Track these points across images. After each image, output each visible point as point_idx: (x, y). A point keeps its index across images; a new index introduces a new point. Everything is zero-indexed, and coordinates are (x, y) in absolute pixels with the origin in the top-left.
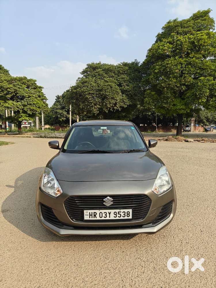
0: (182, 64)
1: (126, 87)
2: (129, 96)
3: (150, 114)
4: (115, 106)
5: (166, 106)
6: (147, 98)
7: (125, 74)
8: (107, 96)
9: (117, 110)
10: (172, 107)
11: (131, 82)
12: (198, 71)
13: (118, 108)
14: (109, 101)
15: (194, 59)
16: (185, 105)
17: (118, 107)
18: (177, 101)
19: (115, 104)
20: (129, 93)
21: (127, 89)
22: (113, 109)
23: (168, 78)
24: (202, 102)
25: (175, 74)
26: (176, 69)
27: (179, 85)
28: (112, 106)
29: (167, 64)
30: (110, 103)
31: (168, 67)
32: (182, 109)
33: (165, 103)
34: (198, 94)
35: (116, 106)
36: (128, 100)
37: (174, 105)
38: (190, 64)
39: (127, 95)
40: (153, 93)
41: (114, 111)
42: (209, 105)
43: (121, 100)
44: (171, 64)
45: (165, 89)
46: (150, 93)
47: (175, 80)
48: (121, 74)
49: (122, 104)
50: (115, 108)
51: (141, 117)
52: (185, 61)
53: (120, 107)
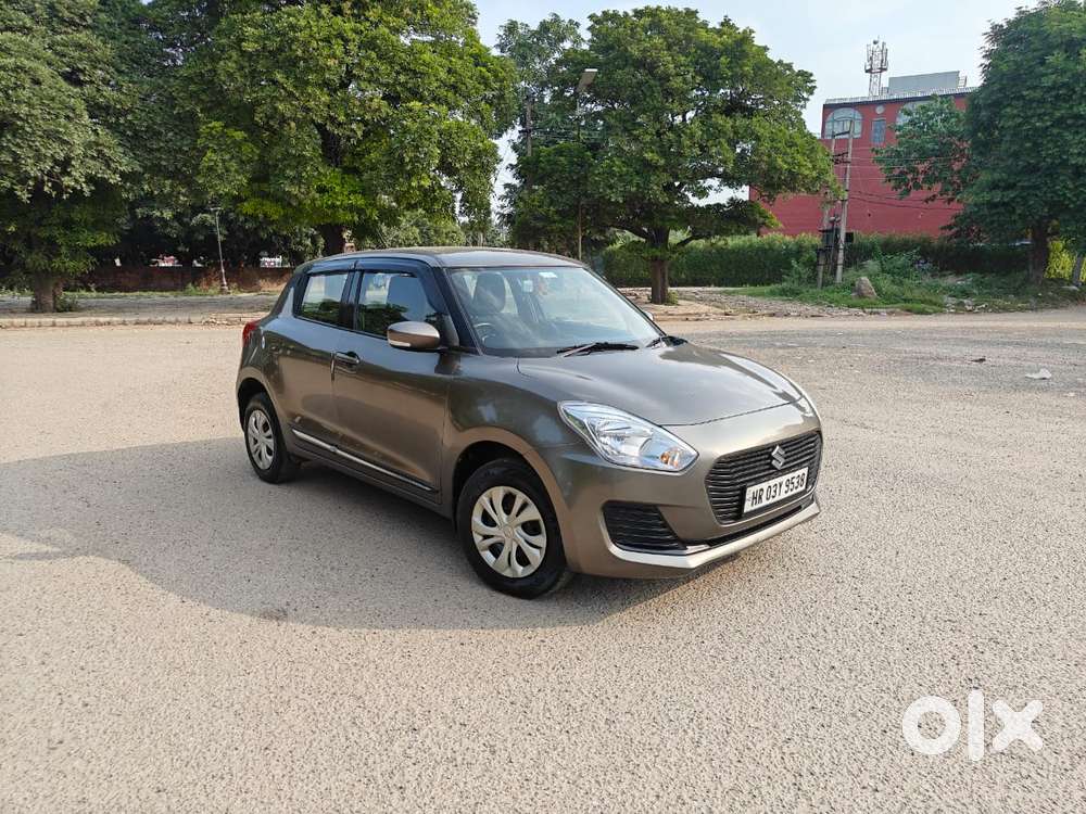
0: (346, 41)
1: (107, 91)
2: (123, 134)
3: (168, 214)
4: (65, 173)
5: (294, 190)
6: (214, 151)
7: (85, 27)
8: (21, 119)
9: (77, 194)
10: (317, 195)
11: (123, 72)
12: (402, 78)
13: (76, 181)
14: (31, 147)
15: (383, 30)
16: (363, 194)
17: (75, 179)
18: (330, 175)
19: (65, 164)
20: (122, 121)
21: (112, 103)
22: (57, 186)
23: (302, 83)
24: (420, 187)
25: (327, 76)
26: (329, 56)
27: (342, 118)
28: (50, 174)
29: (293, 27)
30: (39, 158)
31: (297, 39)
32: (351, 209)
33: (292, 181)
34: (407, 160)
35: (69, 174)
36: (121, 149)
37: (322, 190)
38: (369, 44)
39: (109, 126)
40: (239, 135)
41: (60, 194)
42: (435, 200)
43: (89, 145)
44: (307, 31)
45: (293, 124)
46: (223, 135)
47: (325, 99)
48: (62, 21)
49: (96, 168)
50: (66, 181)
51: (125, 228)
52: (355, 31)
53: (90, 179)
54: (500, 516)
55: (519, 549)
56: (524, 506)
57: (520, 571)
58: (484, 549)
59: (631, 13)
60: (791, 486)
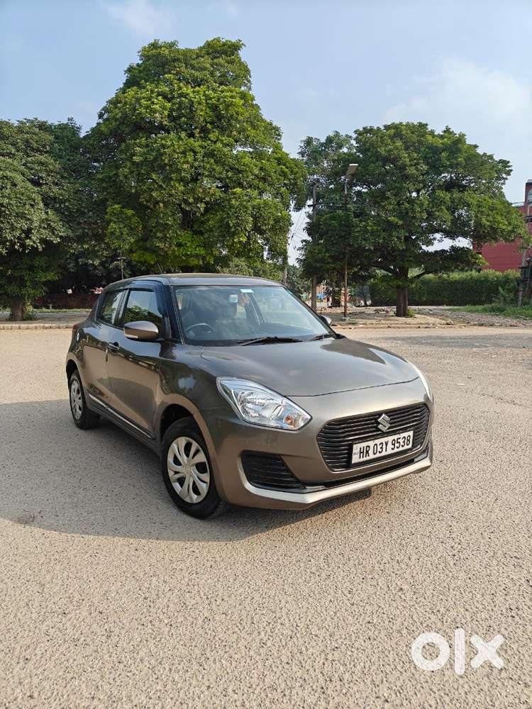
0: (195, 153)
1: (55, 189)
2: (63, 214)
3: (97, 262)
4: (28, 237)
5: (161, 245)
6: (115, 222)
7: (46, 152)
8: (4, 206)
9: (35, 249)
10: (176, 249)
11: (65, 177)
12: (230, 174)
13: (34, 242)
14: (8, 222)
15: (219, 145)
16: (205, 247)
17: (34, 241)
18: (185, 236)
19: (28, 232)
20: (62, 206)
21: (57, 196)
22: (23, 246)
23: (168, 179)
24: (240, 242)
25: (183, 174)
26: (184, 163)
27: (191, 200)
28: (19, 238)
29: (163, 146)
30: (13, 228)
31: (165, 153)
32: (197, 256)
33: (160, 239)
34: (231, 225)
35: (30, 238)
36: (61, 223)
37: (179, 245)
38: (210, 154)
39: (56, 210)
40: (130, 212)
41: (24, 250)
42: (250, 250)
43: (42, 221)
44: (172, 148)
45: (161, 205)
46: (121, 212)
47: (181, 188)
48: (33, 149)
49: (45, 234)
50: (28, 242)
51: (72, 271)
52: (201, 147)
53: (43, 241)
54: (183, 458)
55: (194, 483)
56: (197, 452)
57: (195, 498)
58: (174, 482)
59: (383, 128)
60: (397, 445)
